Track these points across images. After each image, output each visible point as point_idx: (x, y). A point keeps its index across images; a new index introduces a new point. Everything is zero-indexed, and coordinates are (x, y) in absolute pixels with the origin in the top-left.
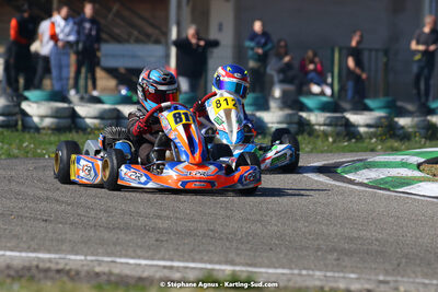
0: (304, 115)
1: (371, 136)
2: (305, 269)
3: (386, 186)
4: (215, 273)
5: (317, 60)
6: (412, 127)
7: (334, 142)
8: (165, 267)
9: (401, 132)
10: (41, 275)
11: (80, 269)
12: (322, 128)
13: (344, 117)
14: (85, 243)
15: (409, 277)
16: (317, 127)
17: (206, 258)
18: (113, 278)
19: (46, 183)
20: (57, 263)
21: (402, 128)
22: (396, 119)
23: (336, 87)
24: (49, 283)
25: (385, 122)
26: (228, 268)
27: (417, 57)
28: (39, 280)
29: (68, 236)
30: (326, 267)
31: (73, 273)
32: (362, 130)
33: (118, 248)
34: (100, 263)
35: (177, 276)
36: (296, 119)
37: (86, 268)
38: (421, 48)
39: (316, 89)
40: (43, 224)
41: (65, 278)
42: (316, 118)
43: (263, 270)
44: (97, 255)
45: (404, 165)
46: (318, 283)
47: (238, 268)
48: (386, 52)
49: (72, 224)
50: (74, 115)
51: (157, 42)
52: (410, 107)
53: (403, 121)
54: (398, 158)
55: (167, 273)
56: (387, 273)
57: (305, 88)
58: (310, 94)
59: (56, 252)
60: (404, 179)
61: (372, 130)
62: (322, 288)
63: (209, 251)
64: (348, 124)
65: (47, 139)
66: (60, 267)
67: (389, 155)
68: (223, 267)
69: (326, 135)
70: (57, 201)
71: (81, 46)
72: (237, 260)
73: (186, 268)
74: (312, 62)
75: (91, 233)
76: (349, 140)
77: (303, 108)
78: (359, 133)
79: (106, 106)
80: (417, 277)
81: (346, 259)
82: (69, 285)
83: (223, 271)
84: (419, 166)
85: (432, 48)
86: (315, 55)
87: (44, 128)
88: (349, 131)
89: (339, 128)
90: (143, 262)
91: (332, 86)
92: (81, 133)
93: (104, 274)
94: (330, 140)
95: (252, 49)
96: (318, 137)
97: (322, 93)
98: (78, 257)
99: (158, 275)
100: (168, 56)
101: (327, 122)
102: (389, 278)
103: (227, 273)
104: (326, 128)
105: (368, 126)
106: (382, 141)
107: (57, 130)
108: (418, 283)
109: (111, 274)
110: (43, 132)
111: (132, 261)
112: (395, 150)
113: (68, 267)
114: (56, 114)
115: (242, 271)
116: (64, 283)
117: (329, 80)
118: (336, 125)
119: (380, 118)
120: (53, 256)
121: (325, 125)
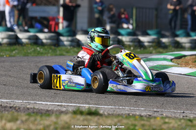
0: (120, 37)
1: (150, 47)
2: (121, 106)
3: (157, 69)
4: (81, 108)
5: (126, 13)
6: (169, 43)
7: (134, 49)
8: (58, 105)
9: (163, 45)
10: (3, 109)
11: (20, 106)
13: (138, 38)
14: (23, 95)
15: (168, 109)
16: (126, 43)
17: (77, 101)
18: (35, 110)
19: (5, 68)
20: (10, 104)
21: (164, 43)
22: (161, 39)
23: (134, 25)
24: (7, 112)
25: (156, 40)
26: (87, 106)
27: (171, 12)
28: (2, 111)
29: (15, 92)
30: (130, 105)
31: (17, 108)
32: (146, 44)
33: (38, 97)
34: (29, 104)
35: (64, 109)
36: (116, 39)
37: (23, 106)
38: (172, 7)
39: (125, 26)
40: (3, 86)
41: (14, 110)
42: (125, 39)
43: (103, 107)
44: (28, 100)
45: (165, 59)
46: (127, 112)
47: (91, 106)
48: (156, 9)
49: (16, 86)
50: (17, 38)
51: (54, 5)
52: (167, 34)
53: (164, 40)
54: (162, 56)
55: (59, 108)
56: (158, 108)
57: (120, 26)
58: (123, 28)
59: (10, 99)
60: (165, 66)
61: (150, 44)
62: (129, 114)
63: (78, 98)
64: (140, 42)
65: (4, 48)
66: (12, 105)
67: (158, 55)
68: (85, 105)
69: (130, 46)
70: (10, 76)
71: (20, 7)
72: (91, 102)
73: (68, 106)
74: (123, 14)
75: (25, 90)
76: (140, 48)
77: (120, 34)
78: (144, 45)
79: (31, 34)
80: (171, 109)
81: (139, 101)
82: (16, 114)
83: (85, 107)
84: (171, 60)
85: (178, 8)
86: (125, 10)
87: (3, 44)
88: (140, 44)
89: (136, 44)
90: (49, 103)
91: (132, 24)
92: (20, 46)
93: (31, 108)
94: (132, 48)
95: (96, 8)
96: (126, 47)
97: (128, 28)
98: (19, 101)
99: (55, 109)
100: (59, 12)
101: (131, 40)
102: (159, 110)
103: (87, 108)
105: (149, 42)
106: (155, 49)
107: (10, 44)
108: (172, 112)
109: (34, 108)
110: (3, 45)
111: (43, 103)
112: (161, 53)
113: (15, 106)
114: (9, 37)
115: (93, 107)
116: (13, 112)
117: (131, 22)
118: (135, 42)
119: (154, 39)
120: (8, 101)
121: (129, 42)
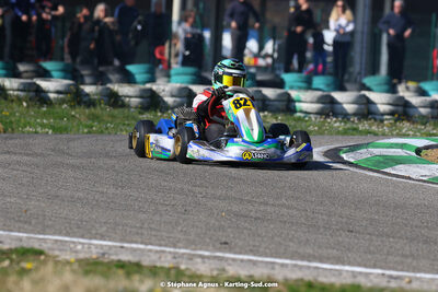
1: (62, 102)
6: (97, 94)
7: (28, 107)
9: (85, 99)
12: (16, 93)
13: (35, 84)
16: (11, 92)
21: (87, 95)
22: (82, 87)
25: (73, 89)
32: (52, 96)
42: (10, 84)
53: (88, 89)
61: (61, 96)
64: (39, 90)
69: (19, 99)
78: (49, 99)
88: (40, 96)
89: (32, 94)
94: (25, 104)
96: (12, 101)
101: (21, 87)
104: (19, 93)
105: (58, 92)
118: (29, 91)
119: (70, 85)
121: (18, 90)
